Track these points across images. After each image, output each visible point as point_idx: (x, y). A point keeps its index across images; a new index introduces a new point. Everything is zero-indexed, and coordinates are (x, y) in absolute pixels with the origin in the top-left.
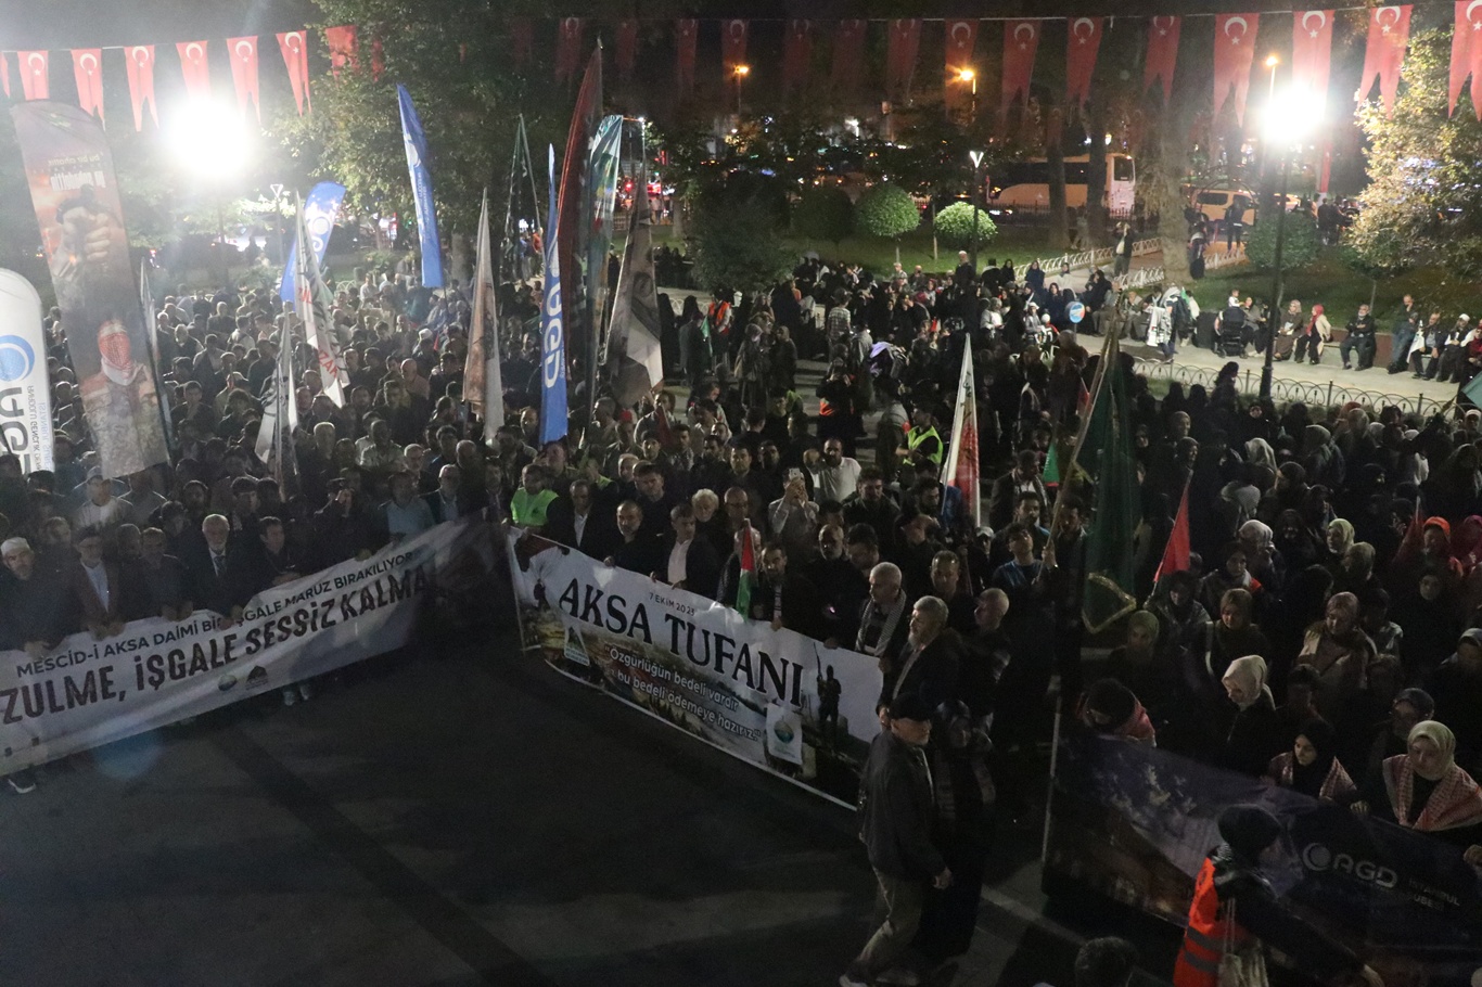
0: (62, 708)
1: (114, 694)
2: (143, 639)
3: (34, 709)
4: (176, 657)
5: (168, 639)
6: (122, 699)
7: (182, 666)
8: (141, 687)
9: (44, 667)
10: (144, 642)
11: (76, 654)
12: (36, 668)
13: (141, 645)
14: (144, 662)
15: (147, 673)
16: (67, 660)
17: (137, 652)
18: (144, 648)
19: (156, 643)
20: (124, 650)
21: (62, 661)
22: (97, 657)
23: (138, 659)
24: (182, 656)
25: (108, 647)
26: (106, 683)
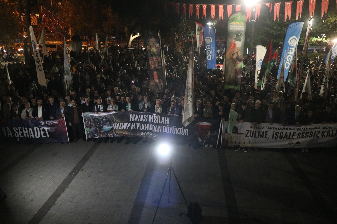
0: (256, 137)
1: (267, 138)
2: (276, 128)
3: (251, 136)
4: (282, 134)
5: (281, 129)
6: (268, 139)
7: (282, 136)
8: (273, 138)
9: (256, 128)
10: (276, 129)
11: (262, 127)
12: (254, 127)
13: (275, 129)
14: (275, 133)
15: (275, 136)
16: (260, 128)
17: (274, 130)
18: (276, 130)
19: (278, 130)
20: (272, 129)
21: (259, 128)
22: (266, 129)
23: (274, 131)
24: (283, 134)
25: (269, 127)
26: (266, 135)
